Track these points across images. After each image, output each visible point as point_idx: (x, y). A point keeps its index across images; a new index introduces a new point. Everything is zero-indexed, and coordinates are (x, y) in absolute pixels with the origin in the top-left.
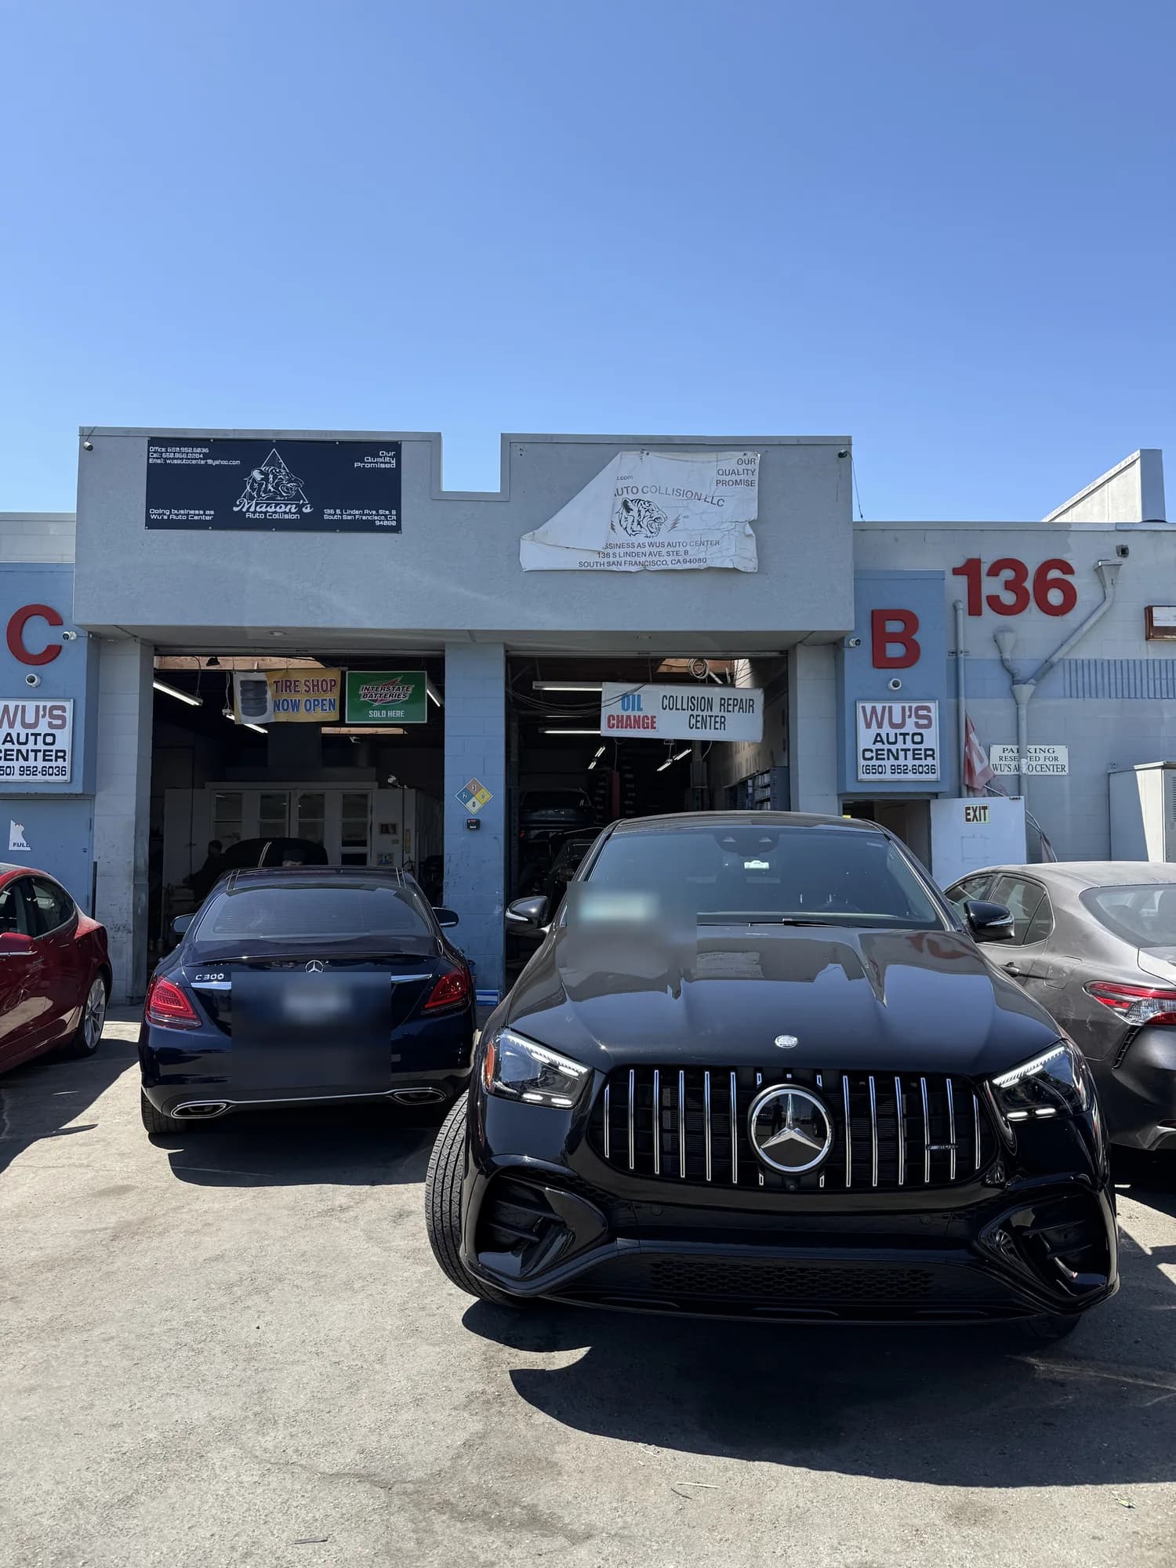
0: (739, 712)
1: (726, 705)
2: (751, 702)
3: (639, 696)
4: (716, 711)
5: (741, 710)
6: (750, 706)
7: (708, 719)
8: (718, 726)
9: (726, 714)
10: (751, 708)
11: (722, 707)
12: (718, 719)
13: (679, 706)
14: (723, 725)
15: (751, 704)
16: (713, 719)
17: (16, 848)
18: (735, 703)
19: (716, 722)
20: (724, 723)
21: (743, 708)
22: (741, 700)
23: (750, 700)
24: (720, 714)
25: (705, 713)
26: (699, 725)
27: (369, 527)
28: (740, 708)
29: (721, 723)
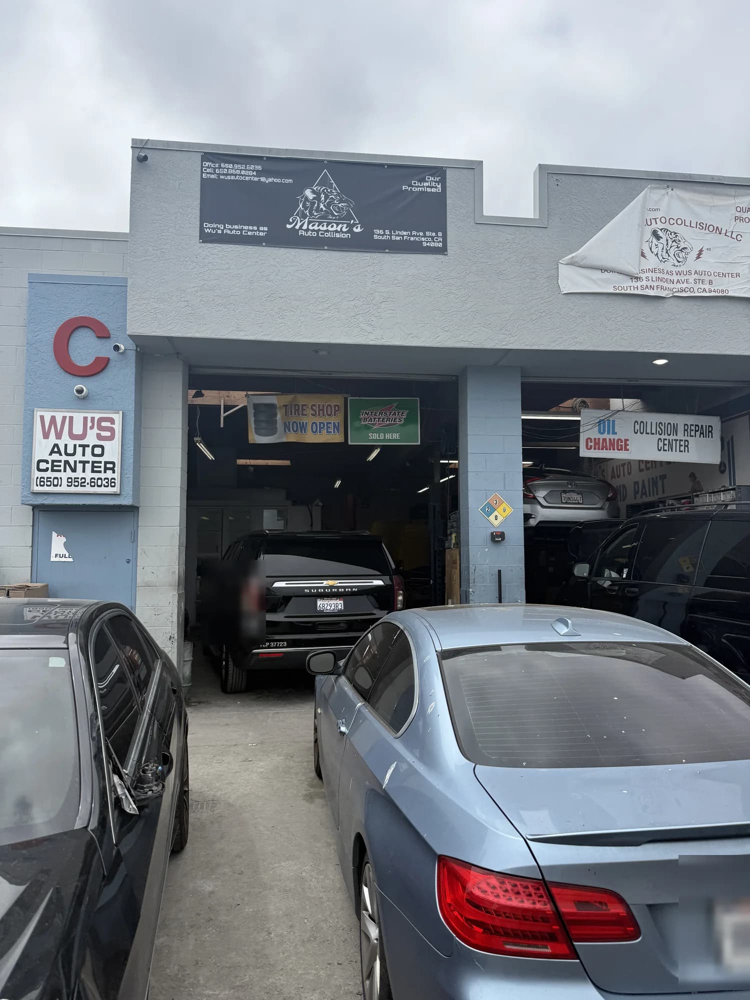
0: (700, 437)
1: (689, 430)
2: (710, 428)
3: (614, 421)
4: (680, 436)
5: (702, 435)
6: (709, 432)
7: (674, 442)
8: (682, 449)
9: (689, 438)
10: (710, 433)
11: (686, 432)
12: (682, 443)
13: (649, 431)
14: (686, 448)
15: (710, 430)
16: (678, 442)
17: (58, 559)
18: (697, 429)
19: (680, 445)
20: (687, 446)
21: (703, 434)
22: (702, 426)
23: (709, 426)
24: (684, 439)
25: (671, 437)
26: (666, 448)
27: (416, 248)
28: (701, 433)
29: (685, 446)
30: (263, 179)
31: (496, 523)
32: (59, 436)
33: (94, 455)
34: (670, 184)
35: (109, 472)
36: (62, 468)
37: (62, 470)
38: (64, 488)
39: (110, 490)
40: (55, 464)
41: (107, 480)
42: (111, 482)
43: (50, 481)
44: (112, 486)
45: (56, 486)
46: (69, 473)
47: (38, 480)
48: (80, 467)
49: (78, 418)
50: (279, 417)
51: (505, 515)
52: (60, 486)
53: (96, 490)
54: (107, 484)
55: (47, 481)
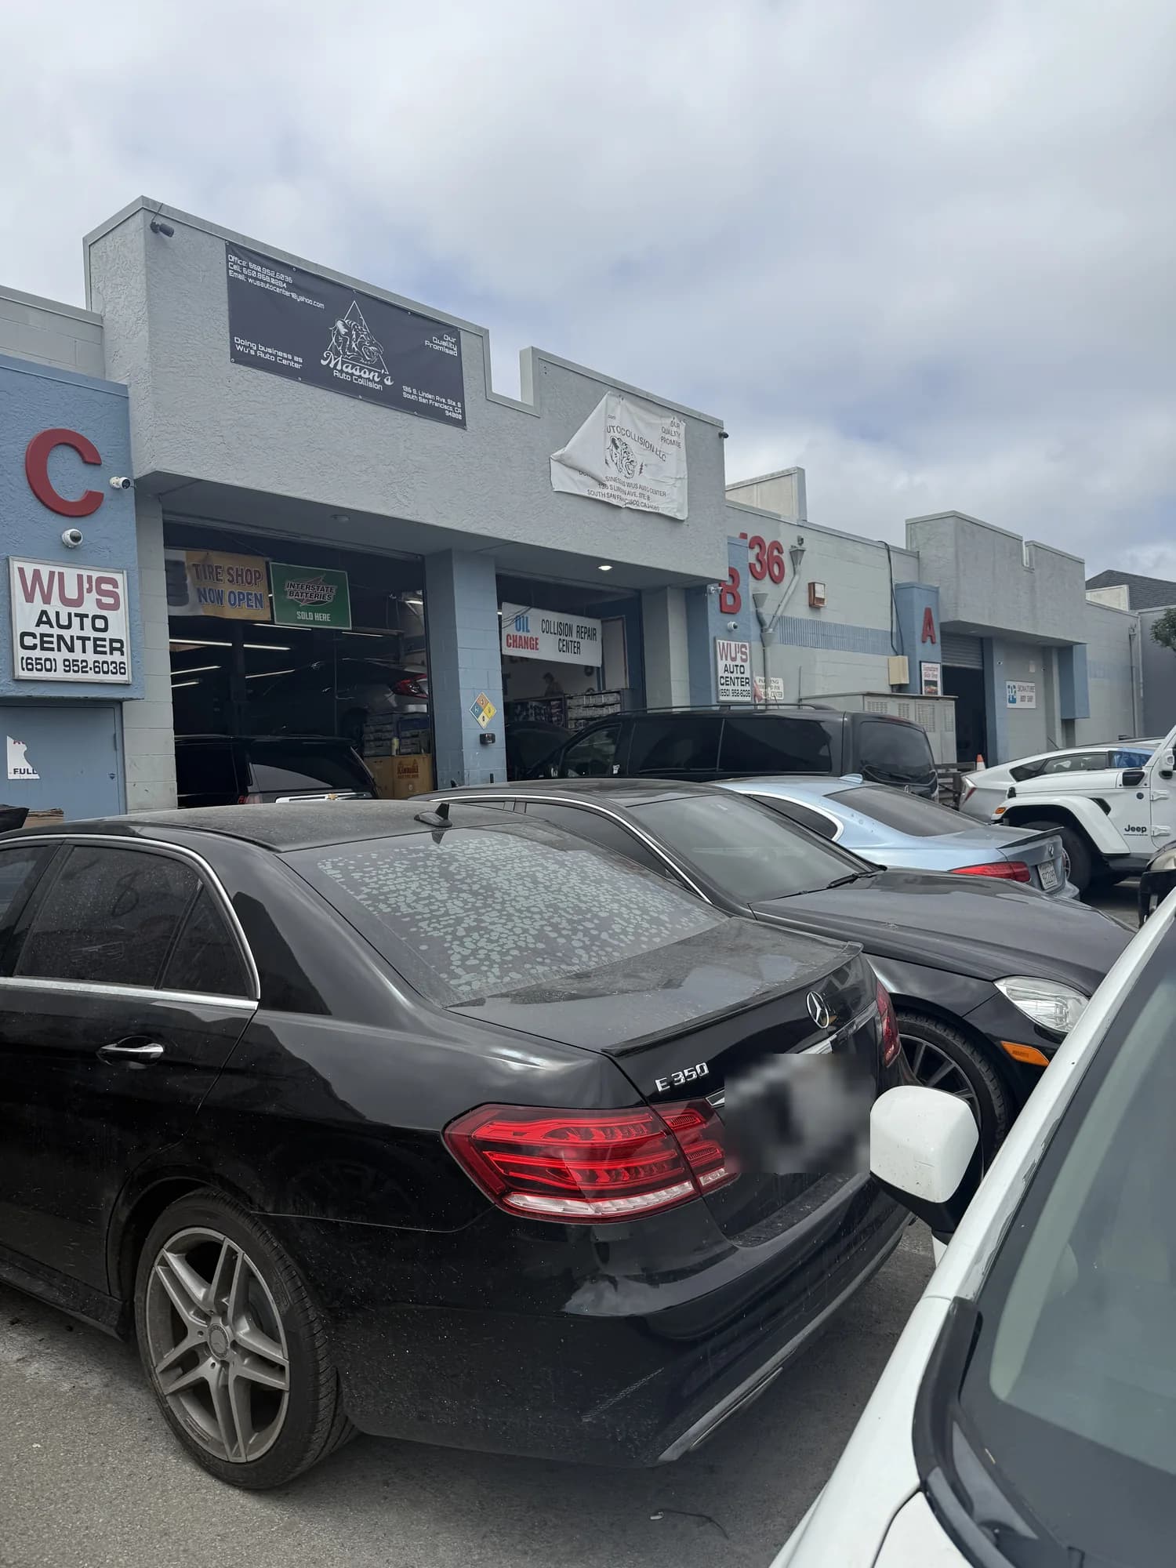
30: (294, 296)
31: (484, 724)
32: (47, 599)
33: (95, 629)
34: (623, 394)
35: (117, 653)
36: (55, 646)
37: (56, 649)
38: (60, 674)
39: (118, 678)
40: (45, 639)
41: (114, 665)
42: (120, 668)
43: (41, 664)
44: (121, 673)
45: (50, 670)
46: (65, 653)
47: (24, 661)
48: (78, 644)
49: (71, 575)
50: (189, 581)
51: (490, 715)
52: (55, 671)
53: (101, 677)
54: (114, 671)
55: (37, 664)
